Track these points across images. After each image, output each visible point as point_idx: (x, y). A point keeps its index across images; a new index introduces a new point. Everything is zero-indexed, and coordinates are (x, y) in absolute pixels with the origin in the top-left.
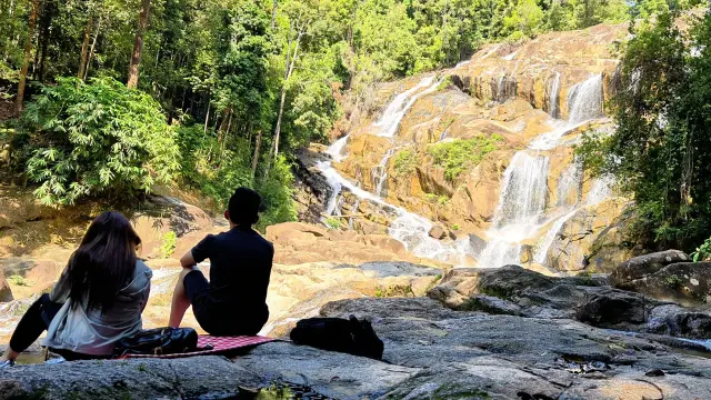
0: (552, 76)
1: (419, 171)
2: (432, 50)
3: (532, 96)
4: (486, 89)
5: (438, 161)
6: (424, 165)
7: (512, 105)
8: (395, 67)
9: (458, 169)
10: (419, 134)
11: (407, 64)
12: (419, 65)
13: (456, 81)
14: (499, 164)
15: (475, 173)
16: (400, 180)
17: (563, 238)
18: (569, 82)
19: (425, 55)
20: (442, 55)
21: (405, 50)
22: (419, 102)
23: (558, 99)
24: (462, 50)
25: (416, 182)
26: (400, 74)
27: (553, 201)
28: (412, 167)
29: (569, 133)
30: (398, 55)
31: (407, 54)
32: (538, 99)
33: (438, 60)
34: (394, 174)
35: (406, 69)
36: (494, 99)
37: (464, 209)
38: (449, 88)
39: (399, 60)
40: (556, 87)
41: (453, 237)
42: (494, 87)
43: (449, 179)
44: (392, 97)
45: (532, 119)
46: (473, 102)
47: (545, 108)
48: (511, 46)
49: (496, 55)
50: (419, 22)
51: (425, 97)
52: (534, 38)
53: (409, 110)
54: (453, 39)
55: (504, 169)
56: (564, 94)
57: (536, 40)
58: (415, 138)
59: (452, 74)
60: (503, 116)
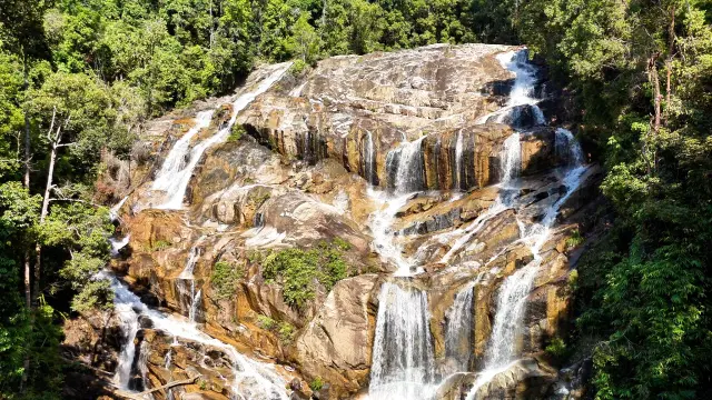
0: (364, 136)
1: (246, 289)
2: (204, 74)
3: (346, 159)
4: (290, 145)
5: (268, 274)
6: (252, 280)
7: (325, 170)
8: (162, 99)
9: (304, 293)
10: (221, 208)
11: (175, 94)
12: (192, 95)
13: (249, 128)
14: (364, 298)
15: (330, 303)
16: (224, 304)
18: (383, 145)
19: (196, 81)
20: (216, 81)
21: (172, 78)
22: (210, 159)
23: (375, 164)
24: (234, 78)
25: (243, 303)
26: (169, 106)
28: (237, 285)
29: (400, 215)
30: (164, 83)
31: (175, 82)
32: (352, 162)
33: (210, 85)
34: (214, 293)
35: (175, 99)
36: (300, 157)
37: (323, 355)
38: (243, 139)
39: (168, 89)
42: (299, 142)
43: (295, 306)
44: (168, 144)
45: (353, 189)
46: (275, 160)
47: (361, 173)
48: (296, 78)
49: (281, 89)
50: (183, 41)
51: (217, 151)
52: (314, 66)
53: (198, 170)
54: (227, 64)
55: (374, 307)
56: (381, 159)
57: (318, 71)
58: (216, 214)
59: (243, 120)
60: (320, 188)
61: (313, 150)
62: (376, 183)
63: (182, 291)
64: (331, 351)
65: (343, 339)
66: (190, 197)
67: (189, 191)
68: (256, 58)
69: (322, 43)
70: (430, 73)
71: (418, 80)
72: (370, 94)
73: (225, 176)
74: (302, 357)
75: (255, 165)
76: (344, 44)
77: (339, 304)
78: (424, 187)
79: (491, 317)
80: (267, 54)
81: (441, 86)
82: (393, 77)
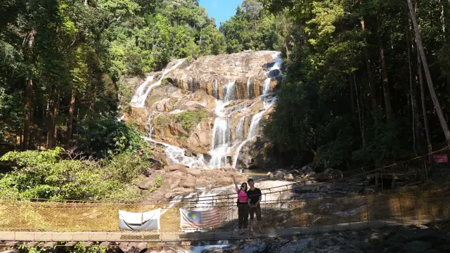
0: (214, 81)
1: (169, 126)
2: (150, 62)
3: (207, 89)
4: (185, 85)
5: (178, 121)
6: (172, 123)
7: (199, 93)
9: (190, 125)
13: (169, 80)
14: (210, 123)
15: (198, 127)
16: (162, 130)
17: (242, 152)
19: (147, 64)
20: (155, 65)
22: (154, 90)
23: (218, 91)
24: (162, 64)
25: (168, 131)
27: (234, 137)
28: (166, 125)
29: (226, 107)
32: (209, 91)
33: (152, 66)
34: (158, 127)
36: (189, 90)
37: (196, 143)
38: (167, 84)
40: (216, 86)
41: (195, 155)
42: (189, 84)
43: (186, 130)
44: (136, 87)
45: (209, 100)
46: (179, 91)
47: (213, 95)
48: (188, 63)
49: (182, 67)
50: (142, 48)
51: (157, 88)
52: (196, 59)
53: (150, 94)
54: (159, 58)
55: (212, 125)
56: (220, 89)
57: (198, 61)
58: (157, 108)
59: (167, 77)
60: (197, 99)
61: (194, 86)
62: (218, 98)
63: (147, 128)
64: (199, 141)
65: (203, 137)
66: (147, 104)
67: (146, 102)
68: (171, 57)
69: (200, 51)
70: (243, 60)
71: (238, 63)
72: (218, 69)
73: (159, 96)
74: (189, 145)
75: (172, 92)
76: (210, 51)
77: (201, 127)
78: (236, 98)
79: (249, 125)
80: (176, 55)
81: (247, 65)
82: (228, 62)
